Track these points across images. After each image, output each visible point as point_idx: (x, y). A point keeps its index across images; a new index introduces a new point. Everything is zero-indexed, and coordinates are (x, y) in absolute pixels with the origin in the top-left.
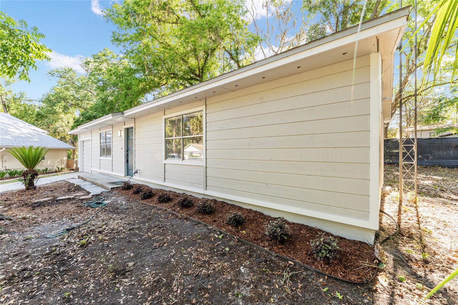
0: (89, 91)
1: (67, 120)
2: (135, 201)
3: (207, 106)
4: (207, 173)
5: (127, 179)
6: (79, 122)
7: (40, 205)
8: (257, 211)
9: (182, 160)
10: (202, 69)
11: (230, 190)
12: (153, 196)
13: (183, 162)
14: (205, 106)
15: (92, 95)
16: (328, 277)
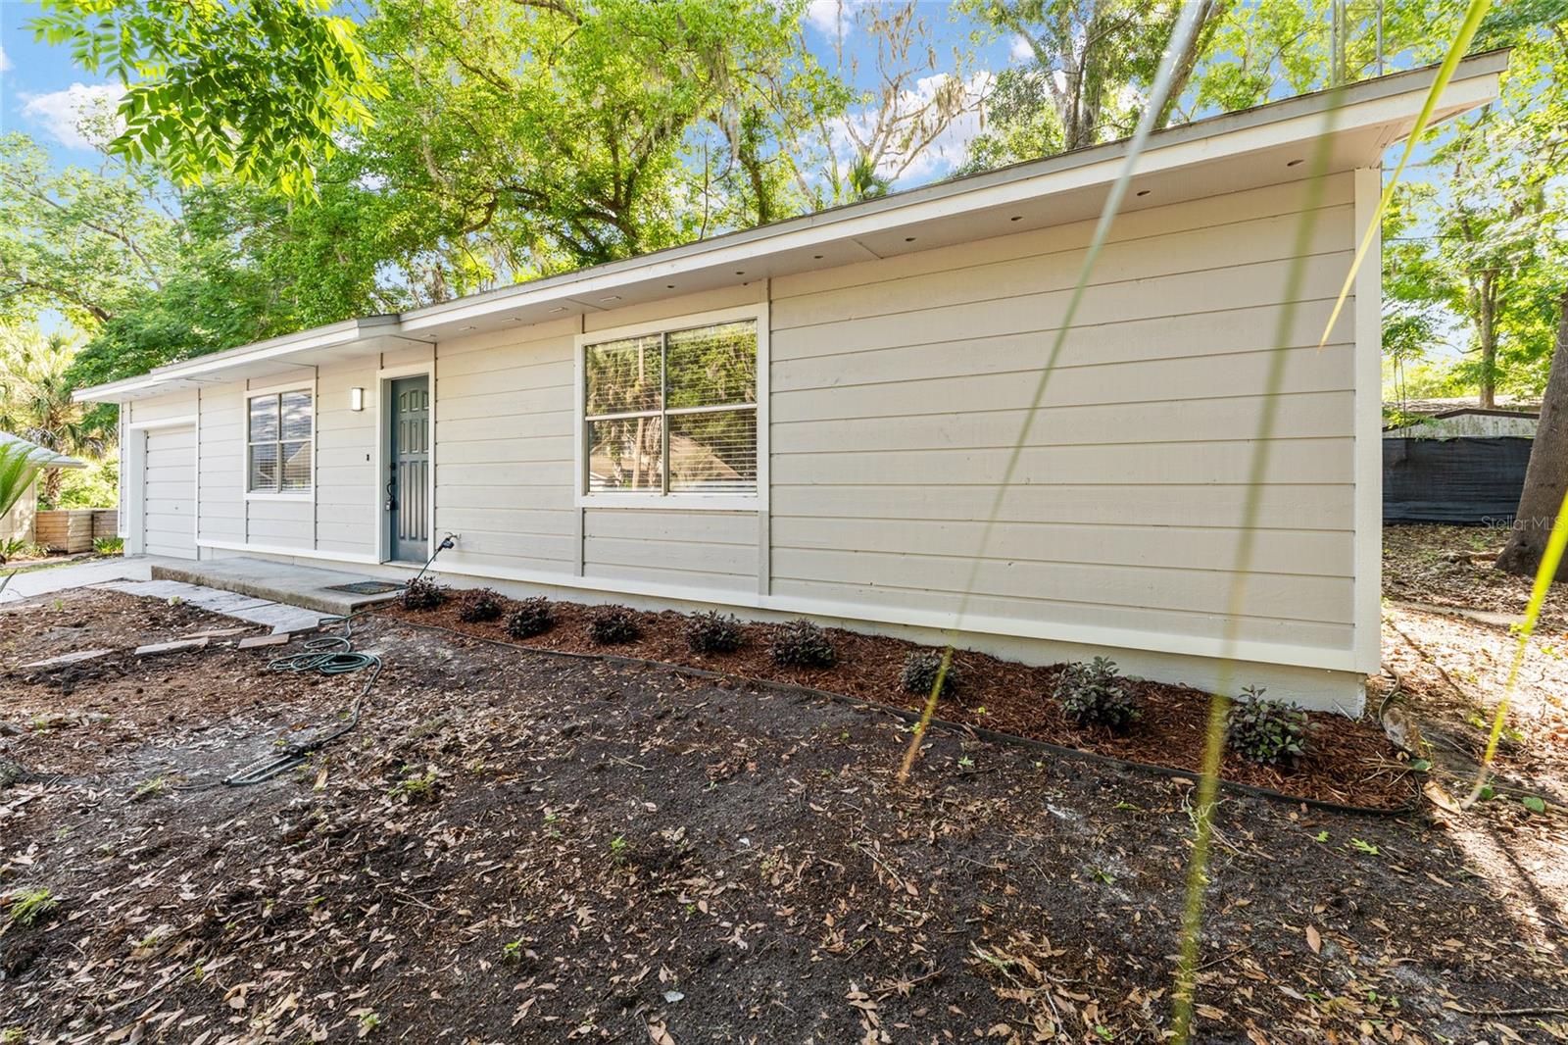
0: (115, 235)
1: (22, 350)
2: (489, 643)
3: (773, 306)
4: (773, 537)
5: (402, 573)
6: (104, 355)
7: (76, 678)
8: (972, 650)
9: (666, 495)
10: (630, 182)
11: (868, 588)
12: (555, 625)
13: (670, 501)
14: (767, 304)
15: (126, 253)
16: (1309, 805)
